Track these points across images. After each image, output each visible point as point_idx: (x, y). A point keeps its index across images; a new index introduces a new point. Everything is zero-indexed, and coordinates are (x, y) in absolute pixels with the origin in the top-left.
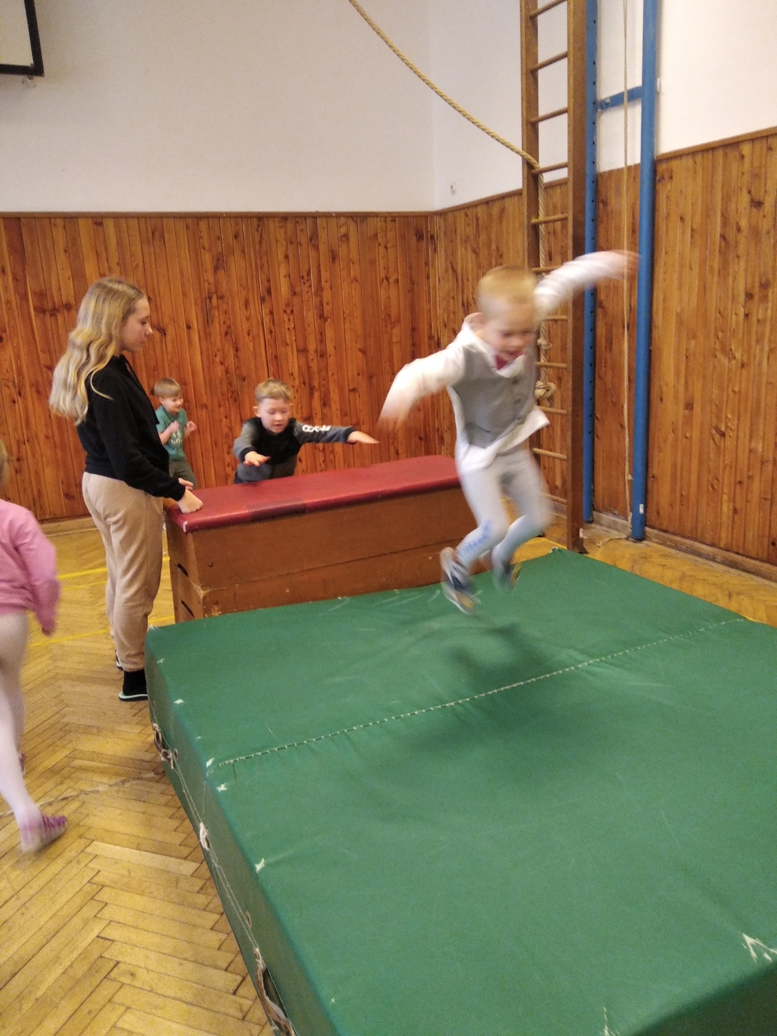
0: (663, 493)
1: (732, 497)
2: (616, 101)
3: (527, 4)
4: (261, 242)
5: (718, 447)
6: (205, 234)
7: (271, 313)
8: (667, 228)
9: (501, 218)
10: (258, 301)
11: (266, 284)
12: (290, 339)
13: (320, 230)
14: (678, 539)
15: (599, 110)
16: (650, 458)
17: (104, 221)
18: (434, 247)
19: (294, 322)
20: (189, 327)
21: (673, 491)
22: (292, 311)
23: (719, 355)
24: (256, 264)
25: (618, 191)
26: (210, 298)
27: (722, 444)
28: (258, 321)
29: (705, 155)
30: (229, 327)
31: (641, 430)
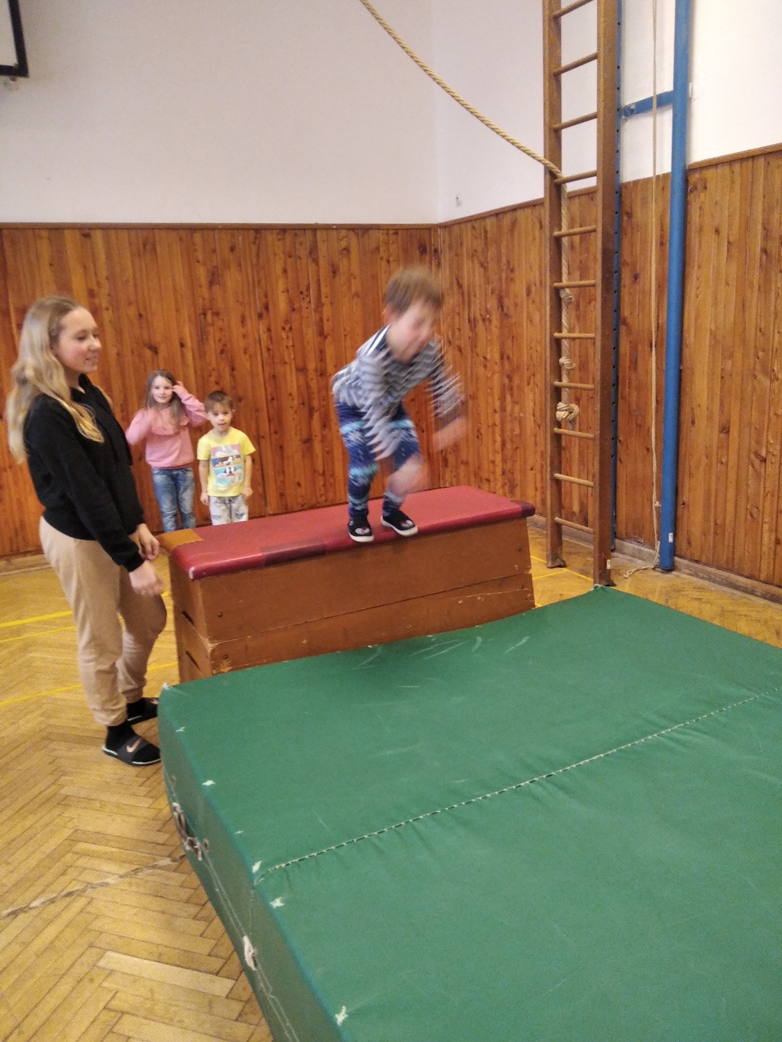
0: (695, 520)
1: (774, 527)
2: (644, 107)
3: (550, 3)
4: (258, 255)
5: (758, 474)
6: (199, 247)
7: (269, 330)
8: (700, 241)
9: (512, 231)
10: (254, 317)
11: (264, 300)
12: (289, 358)
13: (319, 244)
14: (712, 570)
15: (623, 117)
16: (680, 484)
17: (92, 232)
18: (437, 261)
19: (293, 340)
20: (182, 345)
21: (706, 519)
22: (291, 329)
23: (760, 376)
24: (253, 279)
25: (645, 202)
26: (205, 314)
27: (763, 471)
28: (255, 339)
29: (745, 164)
30: (225, 345)
31: (670, 456)
